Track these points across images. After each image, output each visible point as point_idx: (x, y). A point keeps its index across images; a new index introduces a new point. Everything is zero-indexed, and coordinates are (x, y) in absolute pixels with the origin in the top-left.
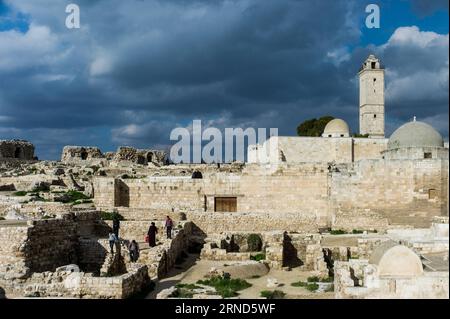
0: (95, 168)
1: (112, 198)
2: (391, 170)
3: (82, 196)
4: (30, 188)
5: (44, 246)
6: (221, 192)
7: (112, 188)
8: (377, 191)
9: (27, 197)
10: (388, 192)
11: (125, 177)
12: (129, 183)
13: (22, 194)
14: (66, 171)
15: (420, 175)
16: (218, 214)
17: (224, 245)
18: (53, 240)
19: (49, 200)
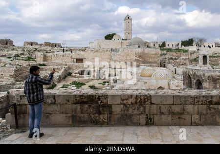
0: (36, 49)
1: (42, 59)
2: (129, 51)
3: (32, 58)
4: (13, 56)
5: (20, 74)
6: (78, 57)
7: (42, 56)
8: (125, 57)
9: (12, 59)
10: (128, 57)
11: (47, 52)
12: (48, 55)
13: (10, 58)
14: (25, 50)
15: (137, 52)
16: (77, 64)
17: (79, 73)
18: (23, 73)
19: (20, 60)
